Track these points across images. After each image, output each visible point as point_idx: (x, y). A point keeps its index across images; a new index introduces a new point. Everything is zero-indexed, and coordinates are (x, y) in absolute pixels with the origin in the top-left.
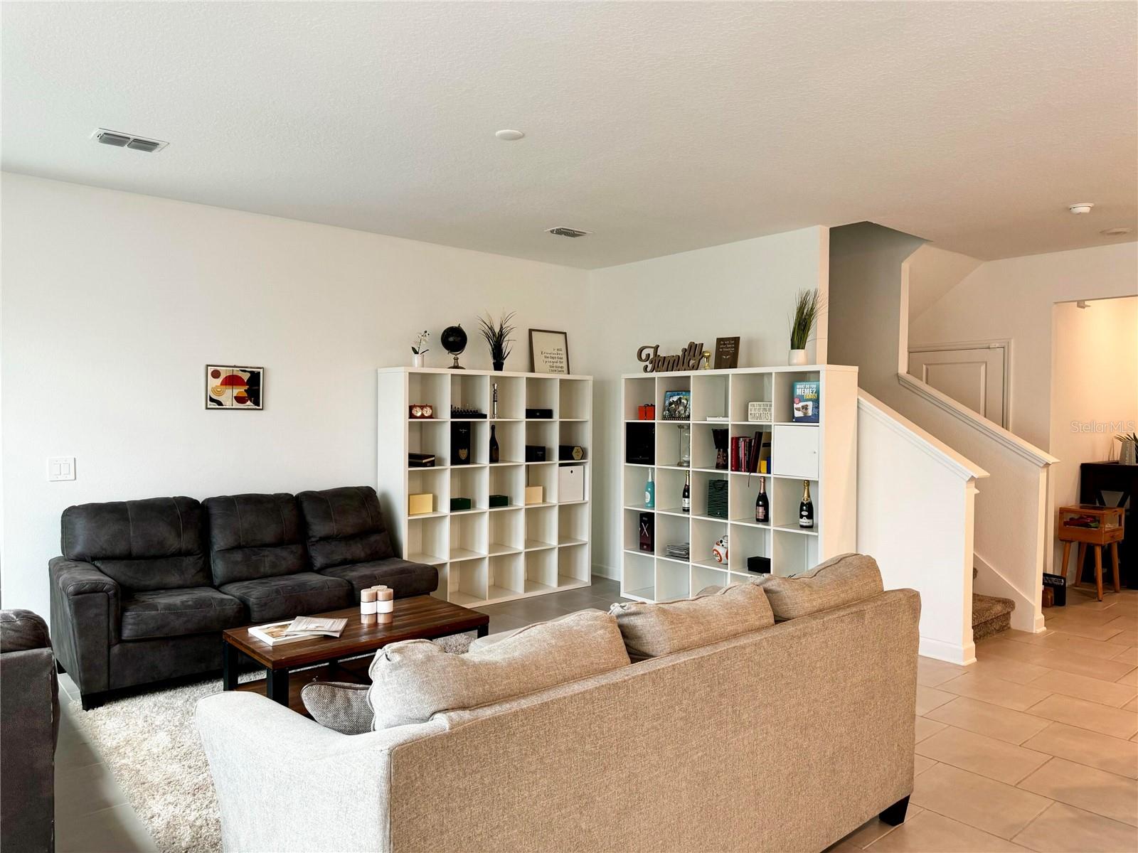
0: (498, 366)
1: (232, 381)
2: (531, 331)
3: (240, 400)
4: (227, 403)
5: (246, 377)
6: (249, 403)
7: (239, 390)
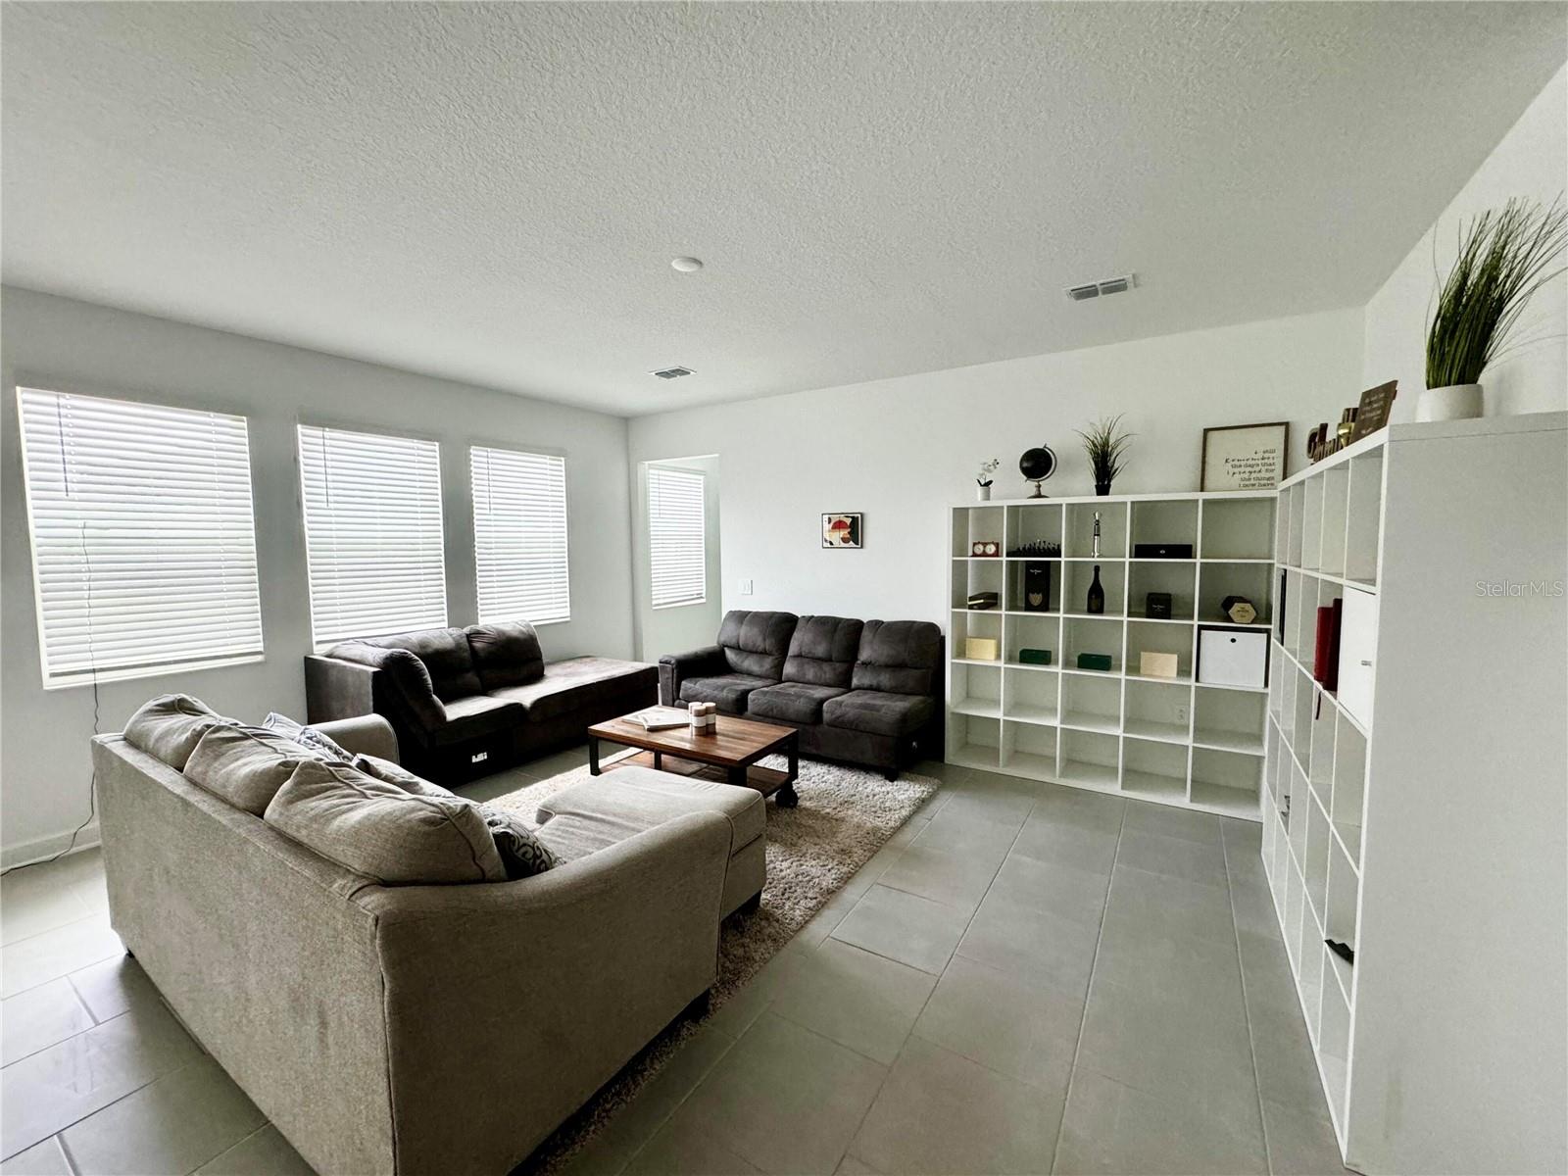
0: (1103, 489)
1: (839, 525)
2: (1206, 431)
3: (844, 540)
4: (836, 544)
5: (848, 521)
6: (851, 542)
7: (844, 533)
